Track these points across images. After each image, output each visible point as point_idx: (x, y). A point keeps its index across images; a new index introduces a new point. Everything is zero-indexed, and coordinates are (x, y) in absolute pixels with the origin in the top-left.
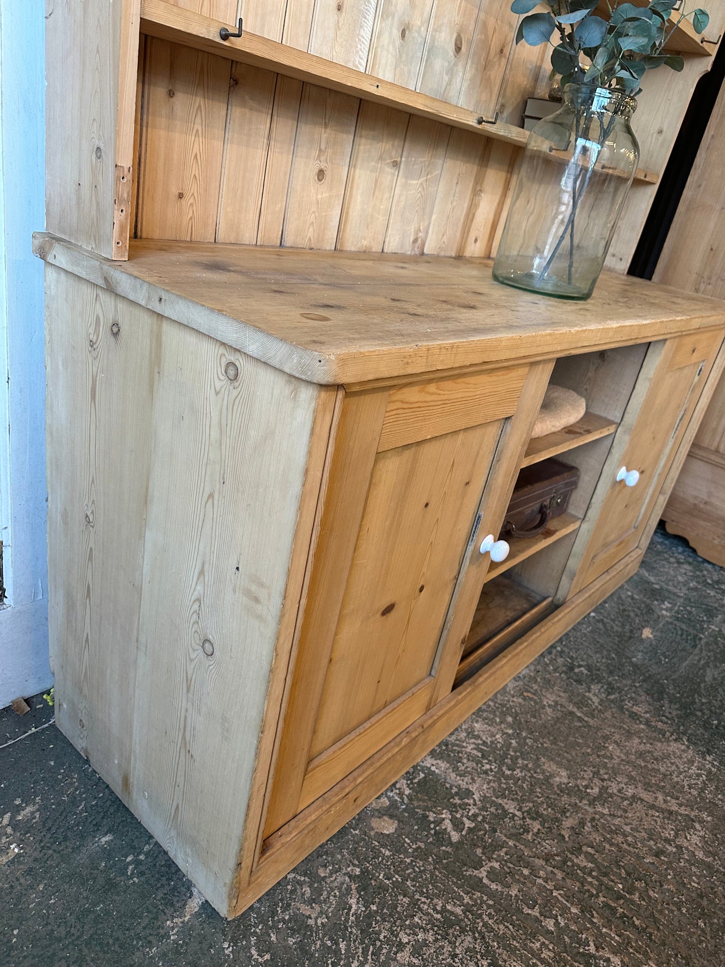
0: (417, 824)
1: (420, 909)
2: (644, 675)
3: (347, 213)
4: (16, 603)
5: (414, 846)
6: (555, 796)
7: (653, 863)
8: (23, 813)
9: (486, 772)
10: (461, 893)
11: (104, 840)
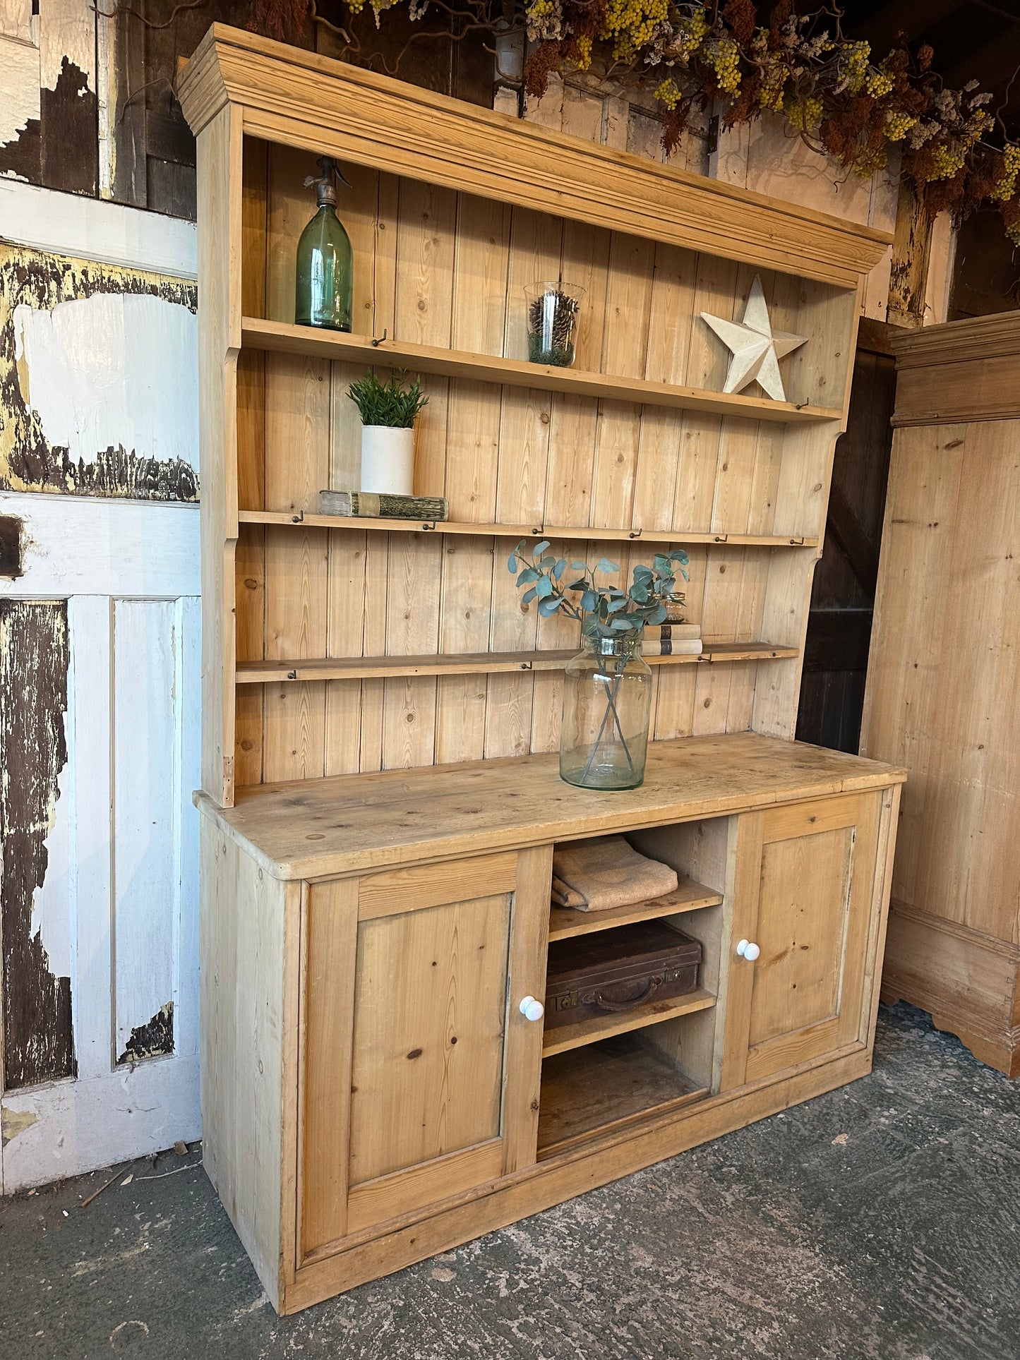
0: (474, 1278)
1: (443, 1340)
2: (808, 1181)
3: (441, 737)
4: (181, 1054)
5: (462, 1295)
6: (628, 1277)
7: (700, 1346)
8: (160, 1223)
9: (565, 1248)
10: (486, 1335)
11: (210, 1249)
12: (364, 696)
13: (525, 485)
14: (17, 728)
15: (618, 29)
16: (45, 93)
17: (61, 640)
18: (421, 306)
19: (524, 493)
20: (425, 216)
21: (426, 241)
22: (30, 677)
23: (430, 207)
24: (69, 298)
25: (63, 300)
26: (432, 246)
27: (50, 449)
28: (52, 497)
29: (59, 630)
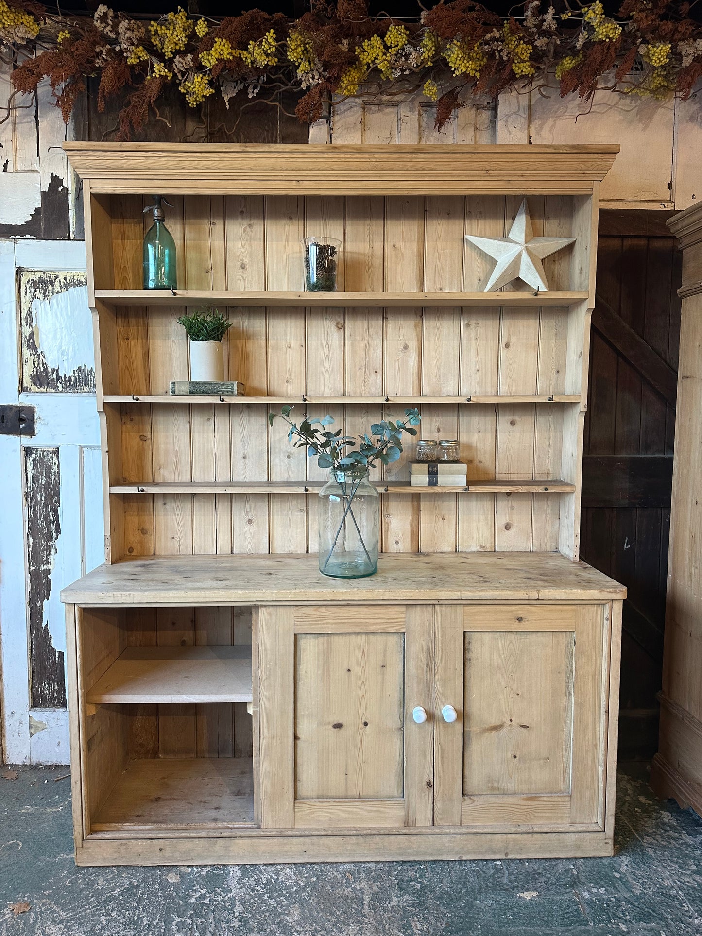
0: (186, 886)
2: (467, 913)
5: (171, 892)
6: (271, 923)
9: (253, 890)
10: (158, 919)
12: (217, 506)
13: (327, 370)
14: (35, 514)
15: (370, 61)
16: (43, 194)
17: (57, 469)
18: (243, 267)
19: (327, 376)
20: (242, 212)
21: (244, 227)
22: (41, 488)
23: (245, 206)
24: (58, 292)
25: (55, 294)
26: (248, 229)
27: (50, 370)
28: (50, 394)
29: (55, 464)
